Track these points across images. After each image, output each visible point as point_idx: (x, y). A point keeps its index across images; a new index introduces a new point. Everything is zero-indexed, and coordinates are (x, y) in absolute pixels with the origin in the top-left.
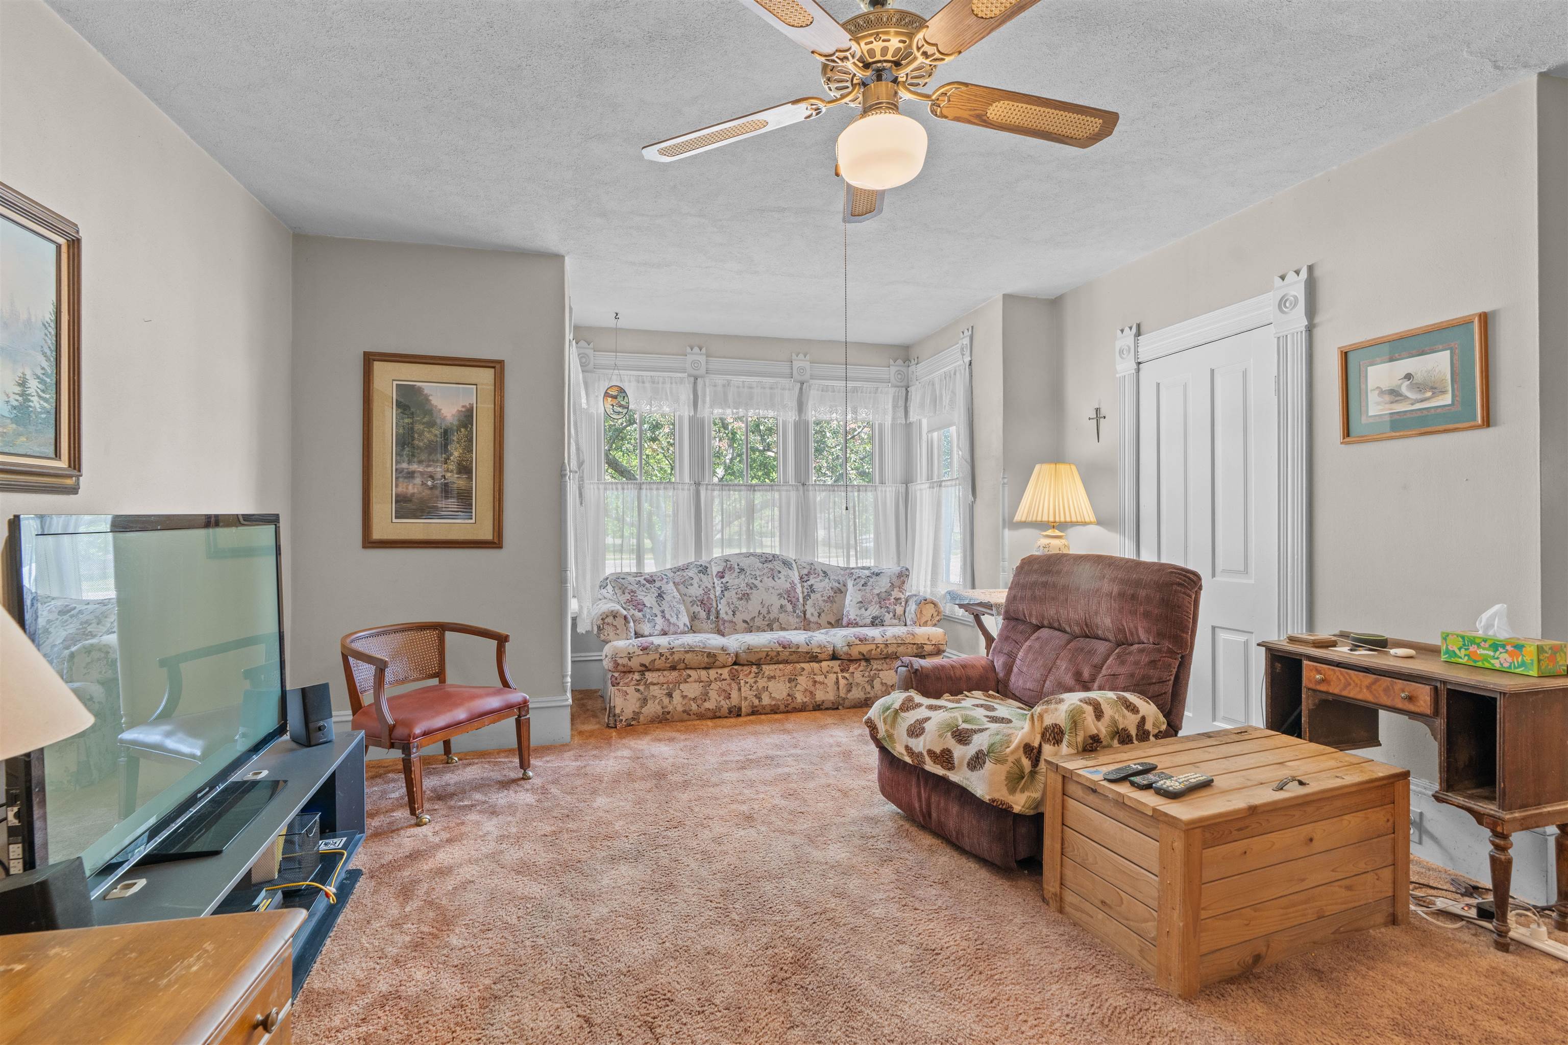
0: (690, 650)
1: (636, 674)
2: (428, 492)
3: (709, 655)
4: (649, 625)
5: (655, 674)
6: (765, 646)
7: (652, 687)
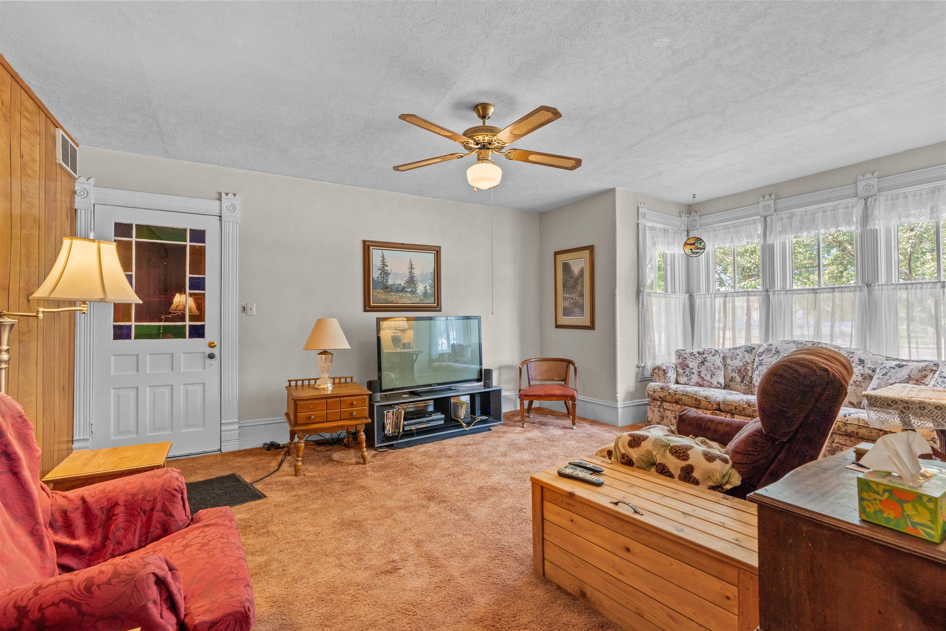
0: (686, 394)
1: (659, 402)
2: (571, 305)
3: (696, 399)
4: (685, 378)
5: (668, 404)
6: (735, 402)
7: (667, 411)
